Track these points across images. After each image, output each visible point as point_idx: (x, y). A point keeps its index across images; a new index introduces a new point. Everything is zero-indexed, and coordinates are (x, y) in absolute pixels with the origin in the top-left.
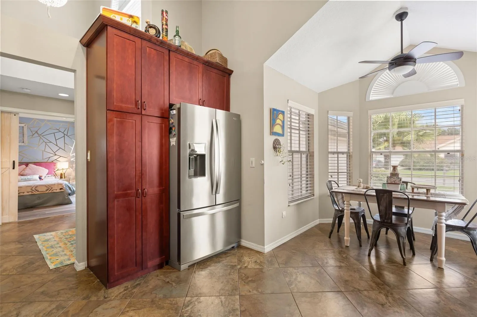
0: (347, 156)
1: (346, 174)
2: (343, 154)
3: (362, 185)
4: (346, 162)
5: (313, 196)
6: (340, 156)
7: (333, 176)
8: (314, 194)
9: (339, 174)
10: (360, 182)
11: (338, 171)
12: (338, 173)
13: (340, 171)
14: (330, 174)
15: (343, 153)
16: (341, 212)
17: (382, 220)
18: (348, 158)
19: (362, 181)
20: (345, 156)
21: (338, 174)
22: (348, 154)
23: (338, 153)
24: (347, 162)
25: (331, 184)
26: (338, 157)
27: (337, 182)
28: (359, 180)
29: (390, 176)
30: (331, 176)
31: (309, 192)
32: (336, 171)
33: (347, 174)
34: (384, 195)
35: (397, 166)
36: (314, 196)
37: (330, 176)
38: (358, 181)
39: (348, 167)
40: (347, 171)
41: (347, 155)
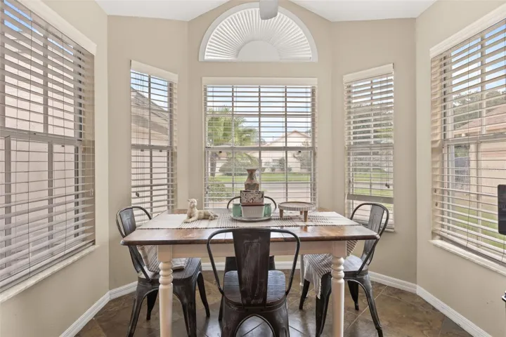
0: (168, 155)
1: (166, 187)
2: (161, 151)
3: (196, 211)
4: (166, 165)
5: (91, 244)
6: (155, 153)
7: (141, 194)
8: (94, 241)
9: (154, 188)
10: (194, 206)
11: (151, 182)
12: (151, 186)
13: (154, 182)
14: (133, 189)
15: (161, 149)
16: (152, 285)
17: (245, 302)
18: (170, 158)
19: (196, 204)
20: (165, 153)
21: (151, 188)
22: (170, 152)
23: (151, 148)
24: (168, 166)
25: (133, 216)
26: (151, 156)
27: (149, 211)
28: (192, 202)
29: (244, 189)
30: (138, 195)
31: (82, 236)
32: (148, 182)
33: (168, 187)
34: (251, 244)
35: (255, 170)
36: (94, 244)
37: (134, 195)
38: (189, 203)
39: (170, 175)
40: (168, 181)
41: (168, 153)
